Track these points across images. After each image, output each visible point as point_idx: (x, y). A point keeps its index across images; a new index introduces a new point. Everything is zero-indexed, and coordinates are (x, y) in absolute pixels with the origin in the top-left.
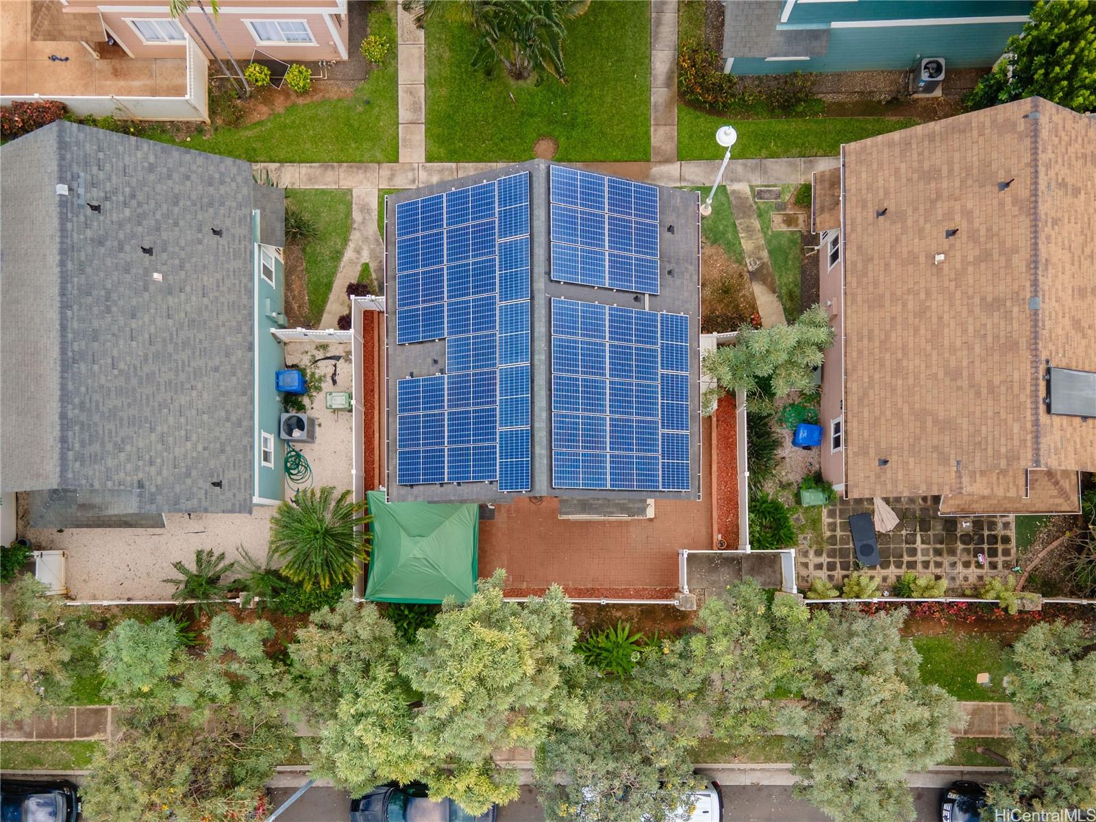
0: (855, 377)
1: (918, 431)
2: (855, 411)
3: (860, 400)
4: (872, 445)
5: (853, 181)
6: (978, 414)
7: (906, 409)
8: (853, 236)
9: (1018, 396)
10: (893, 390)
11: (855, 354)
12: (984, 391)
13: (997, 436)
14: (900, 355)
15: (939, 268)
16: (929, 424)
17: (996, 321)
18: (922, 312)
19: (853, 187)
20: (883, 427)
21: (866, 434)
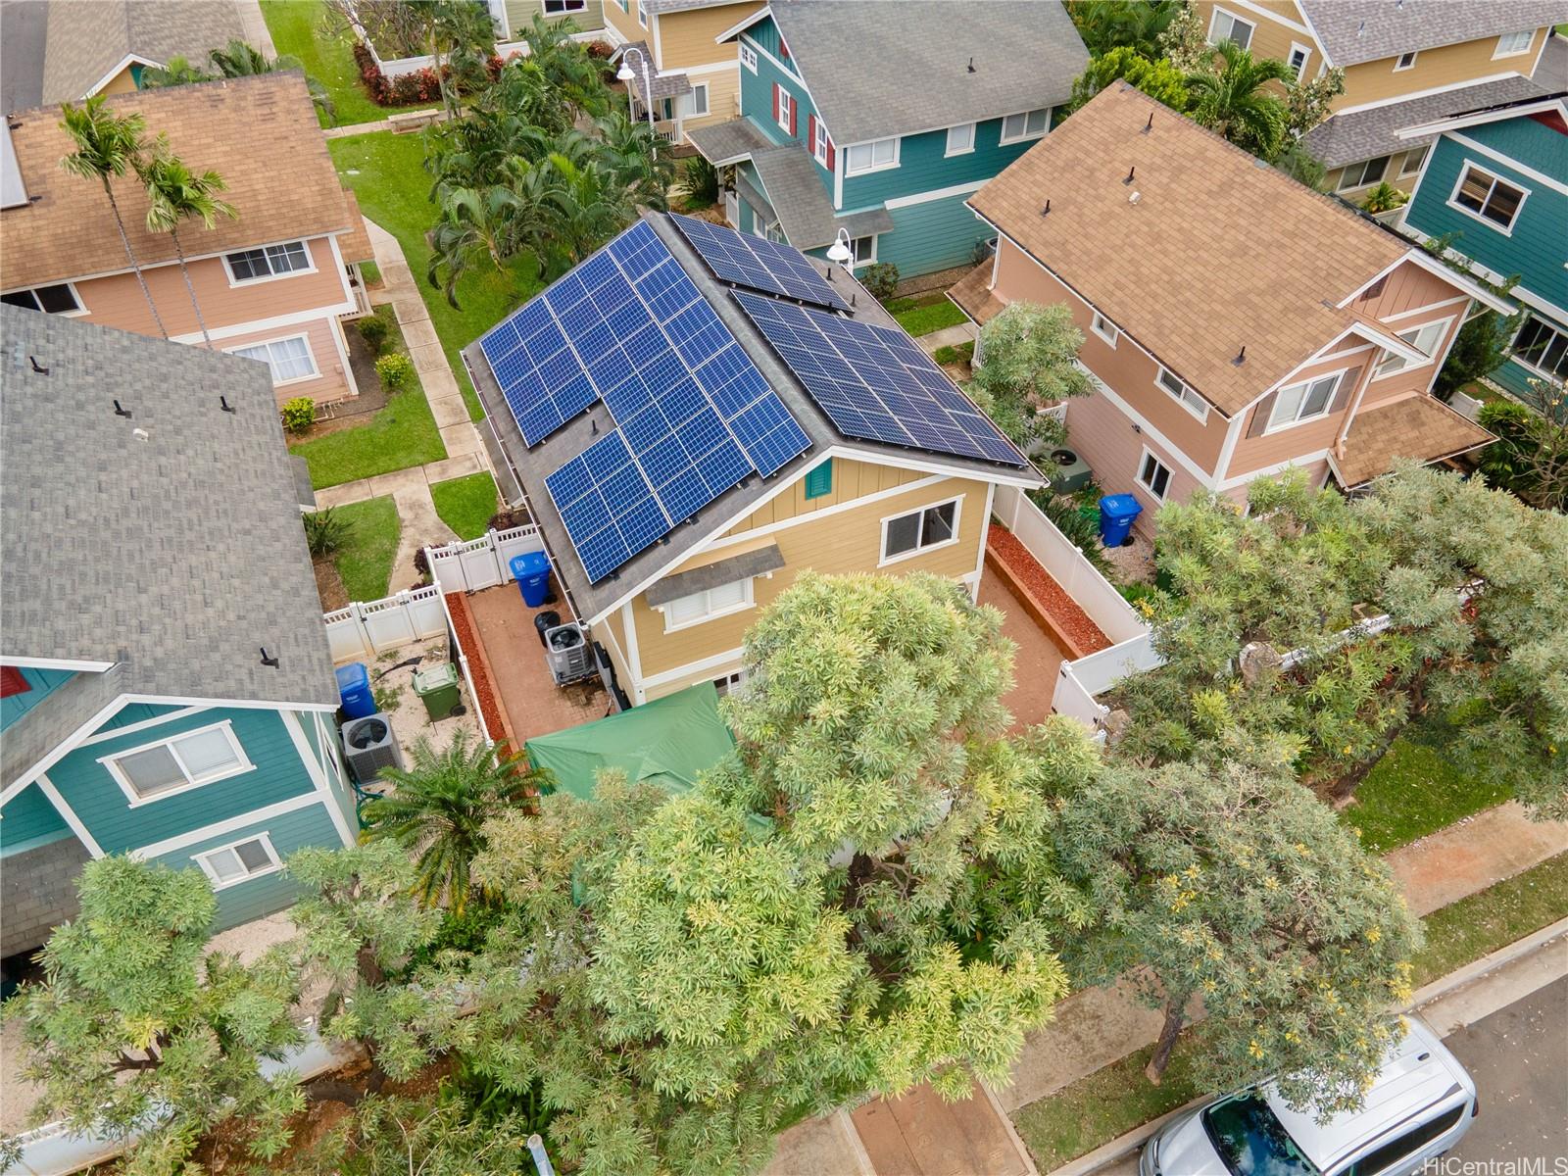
0: (1133, 323)
1: (1250, 313)
2: (1162, 345)
3: (1159, 334)
4: (1210, 357)
5: (997, 212)
6: (1300, 258)
7: (1218, 307)
8: (1032, 241)
9: (1325, 220)
10: (1188, 304)
11: (1116, 309)
12: (1286, 241)
13: (1339, 258)
14: (1166, 278)
15: (1141, 204)
16: (1256, 299)
17: (1239, 195)
18: (1157, 238)
19: (1001, 217)
20: (1208, 336)
21: (1194, 353)
